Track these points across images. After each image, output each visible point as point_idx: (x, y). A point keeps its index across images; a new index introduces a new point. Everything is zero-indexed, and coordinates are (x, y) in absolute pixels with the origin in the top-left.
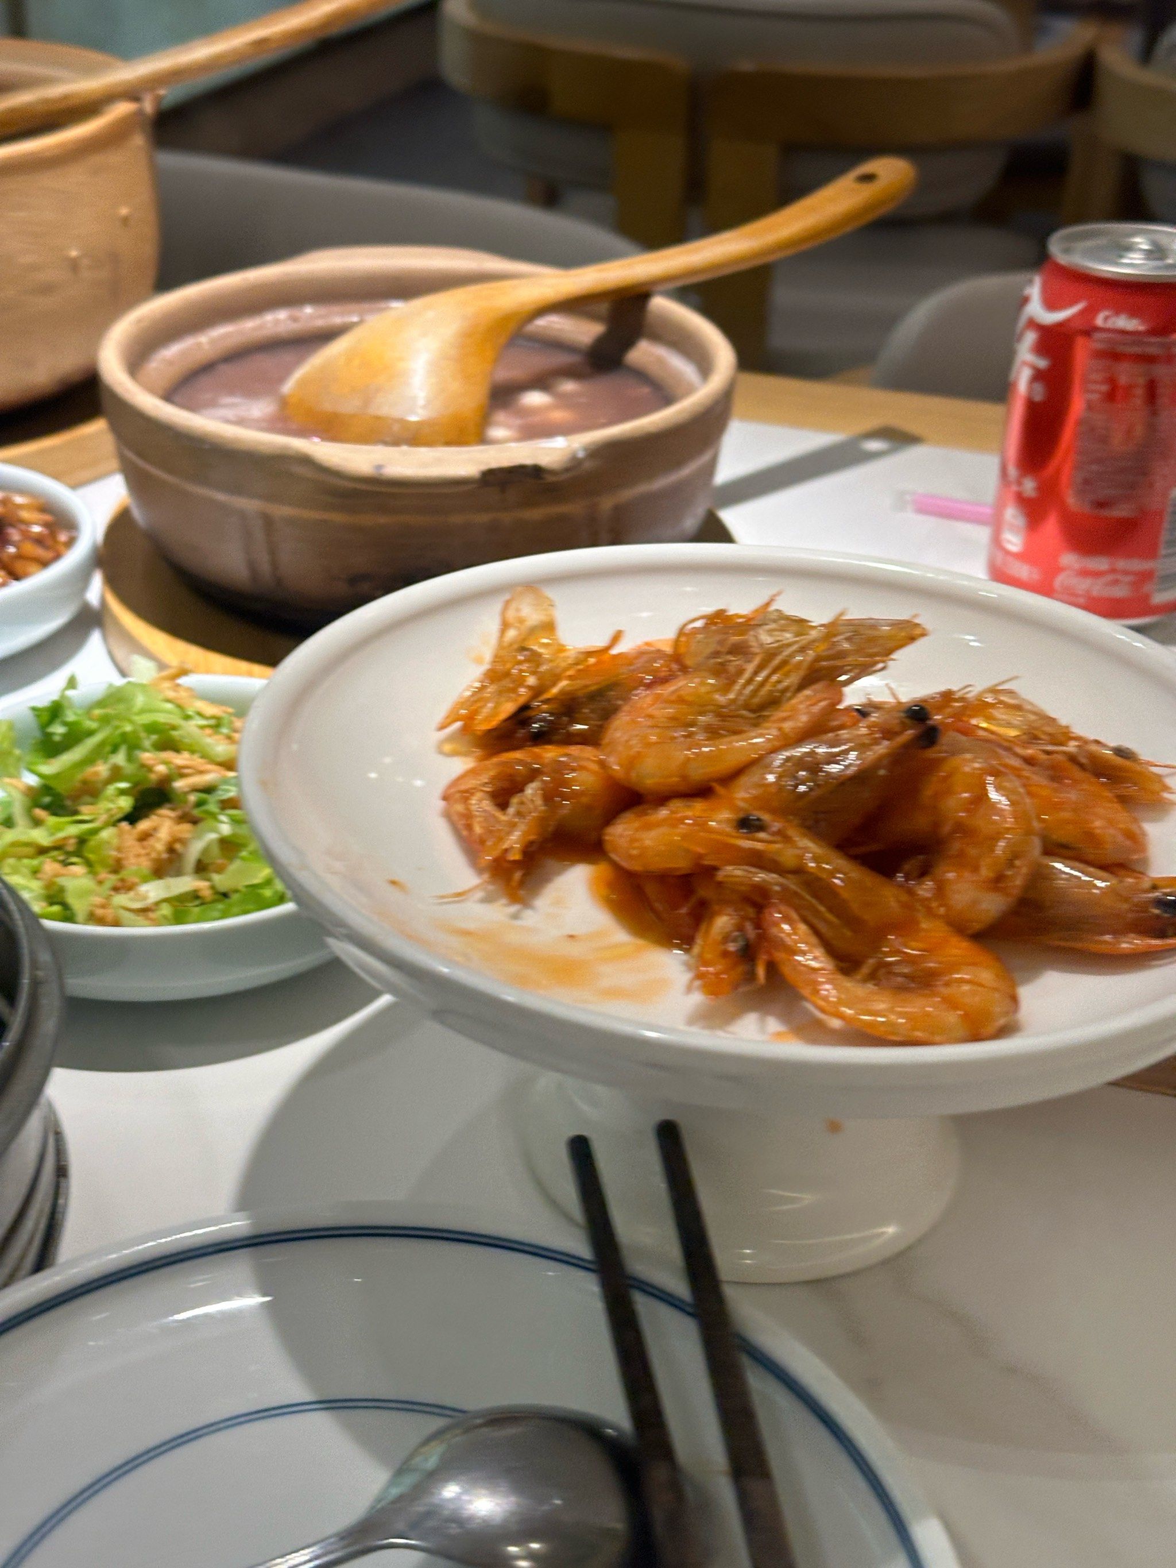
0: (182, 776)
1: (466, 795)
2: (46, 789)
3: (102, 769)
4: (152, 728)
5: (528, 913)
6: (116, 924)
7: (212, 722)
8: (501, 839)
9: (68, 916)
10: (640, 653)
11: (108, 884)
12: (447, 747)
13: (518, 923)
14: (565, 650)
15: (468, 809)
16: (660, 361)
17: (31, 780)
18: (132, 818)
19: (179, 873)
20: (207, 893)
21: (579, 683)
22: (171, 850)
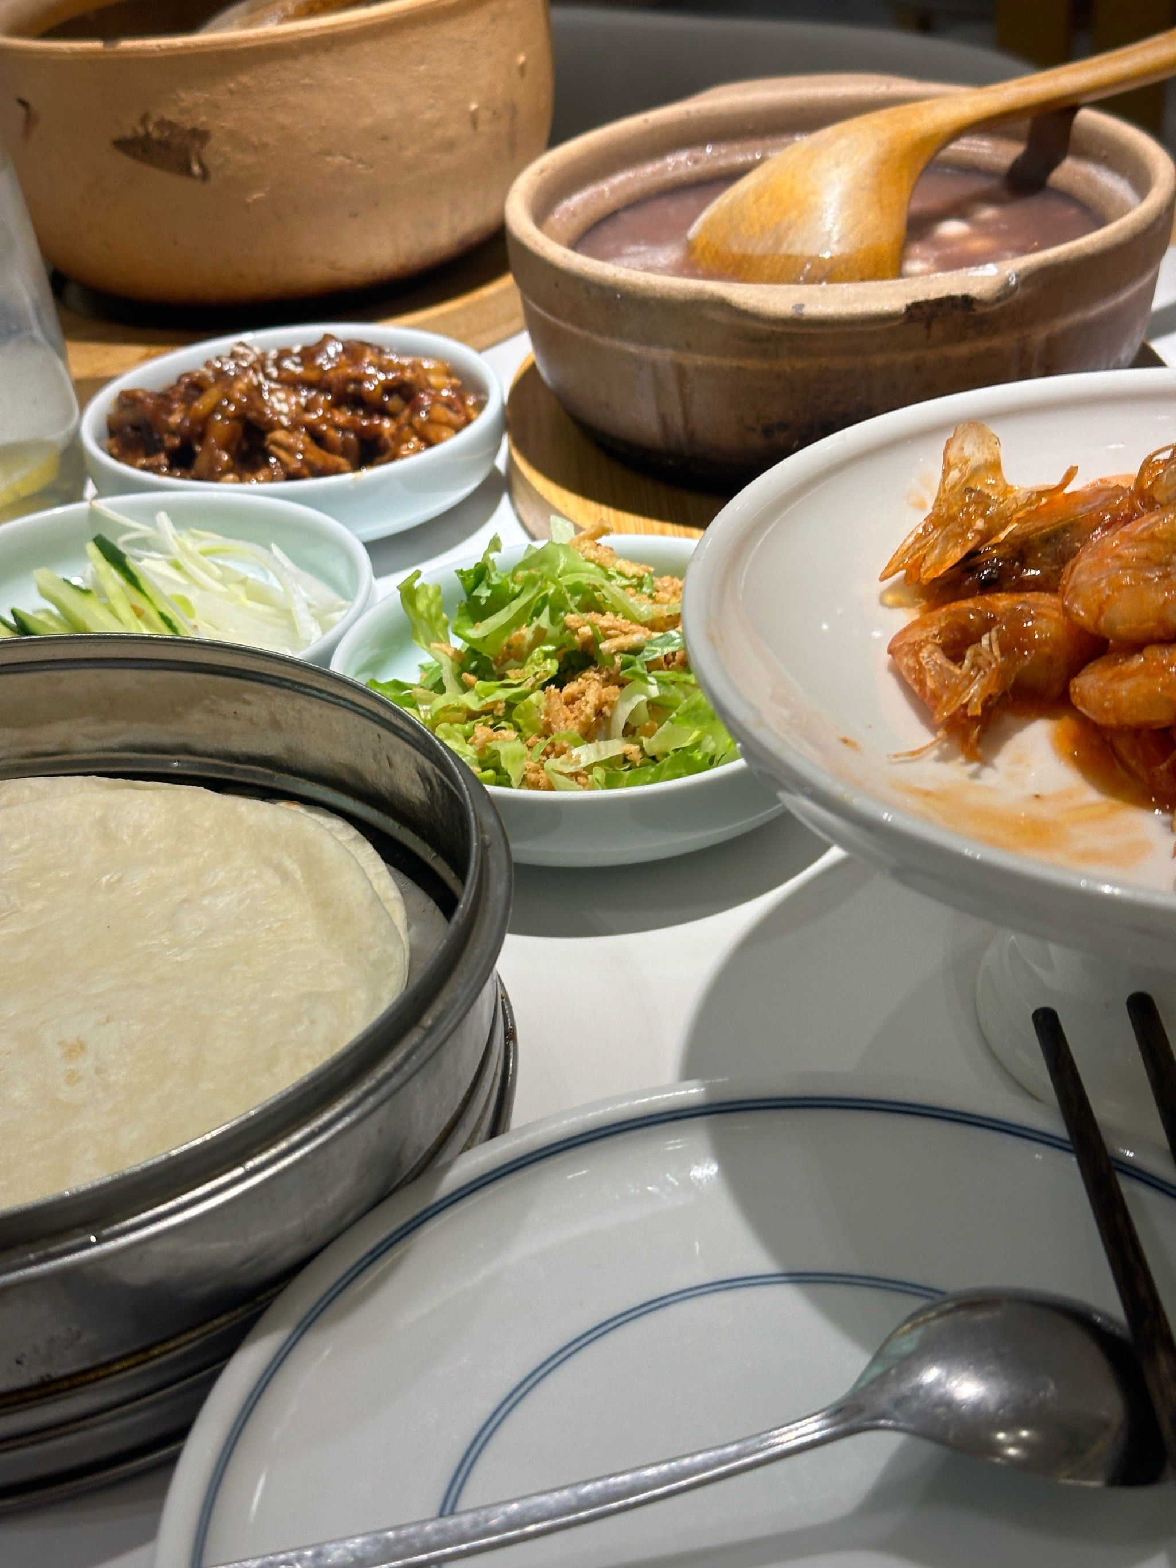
0: (608, 637)
1: (916, 649)
2: (473, 653)
3: (527, 633)
4: (576, 589)
5: (987, 773)
6: (551, 788)
7: (634, 581)
8: (959, 694)
9: (504, 781)
10: (1097, 491)
11: (538, 749)
12: (890, 599)
13: (977, 782)
14: (1012, 492)
15: (920, 663)
16: (1090, 181)
17: (458, 644)
18: (559, 680)
19: (607, 737)
20: (636, 757)
21: (1030, 526)
22: (599, 713)
